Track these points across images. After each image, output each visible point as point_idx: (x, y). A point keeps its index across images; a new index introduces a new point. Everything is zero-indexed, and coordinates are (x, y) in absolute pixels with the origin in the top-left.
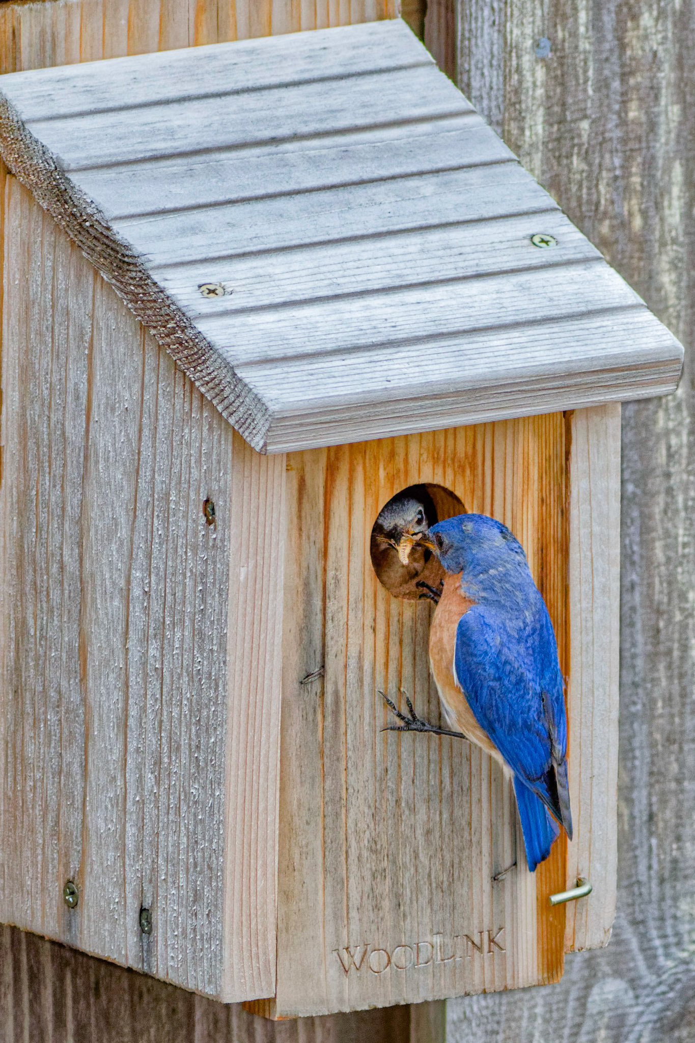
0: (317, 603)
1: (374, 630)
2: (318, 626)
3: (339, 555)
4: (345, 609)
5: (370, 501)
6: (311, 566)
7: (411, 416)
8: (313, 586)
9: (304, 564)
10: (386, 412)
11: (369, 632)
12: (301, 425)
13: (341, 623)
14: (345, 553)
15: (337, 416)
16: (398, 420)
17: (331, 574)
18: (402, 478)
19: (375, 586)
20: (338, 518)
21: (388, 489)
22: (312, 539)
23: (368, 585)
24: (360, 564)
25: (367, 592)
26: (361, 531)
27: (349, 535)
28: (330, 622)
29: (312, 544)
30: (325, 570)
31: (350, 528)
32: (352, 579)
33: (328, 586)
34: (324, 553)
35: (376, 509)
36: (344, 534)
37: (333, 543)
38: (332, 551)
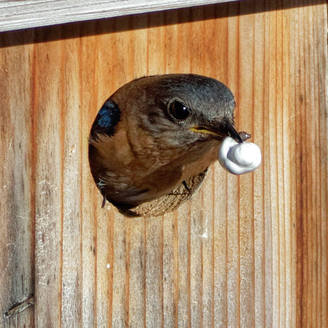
0: (24, 217)
1: (95, 252)
2: (27, 245)
3: (50, 160)
4: (58, 225)
5: (88, 95)
6: (17, 174)
8: (18, 198)
11: (87, 254)
13: (54, 243)
14: (58, 159)
17: (41, 183)
18: (127, 70)
19: (95, 199)
20: (48, 117)
21: (107, 83)
22: (17, 142)
23: (86, 198)
24: (77, 172)
25: (85, 206)
26: (77, 132)
27: (62, 137)
28: (40, 241)
29: (17, 147)
30: (33, 179)
31: (63, 129)
32: (67, 190)
33: (38, 198)
34: (33, 159)
35: (95, 106)
36: (56, 137)
37: (42, 146)
38: (41, 156)
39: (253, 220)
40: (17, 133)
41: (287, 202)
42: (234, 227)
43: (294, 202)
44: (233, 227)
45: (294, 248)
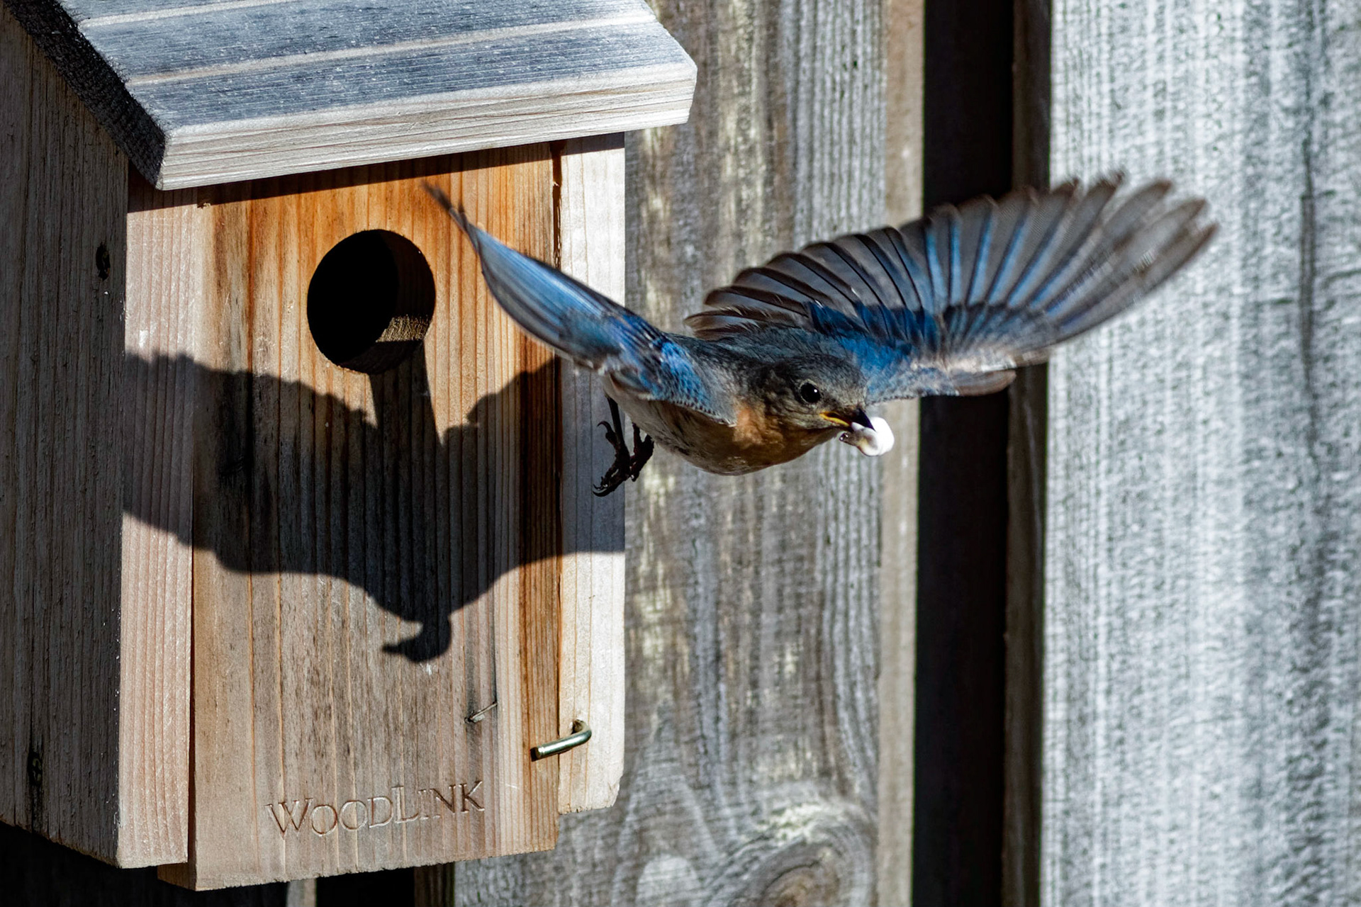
1: (313, 410)
2: (243, 404)
3: (268, 316)
5: (306, 248)
6: (233, 330)
7: (348, 145)
8: (235, 354)
9: (224, 329)
10: (315, 139)
11: (306, 413)
12: (206, 154)
13: (272, 401)
14: (276, 315)
15: (253, 144)
16: (332, 149)
17: (258, 339)
18: (346, 223)
19: (314, 356)
20: (266, 272)
21: (328, 237)
22: (234, 297)
23: (305, 354)
24: (295, 328)
25: (303, 363)
26: (295, 287)
27: (280, 293)
28: (257, 399)
29: (233, 302)
30: (250, 336)
31: (281, 284)
32: (285, 347)
33: (255, 355)
34: (250, 315)
35: (314, 261)
36: (274, 291)
37: (260, 302)
38: (259, 312)
39: (476, 378)
40: (234, 288)
41: (511, 360)
42: (457, 385)
43: (518, 359)
44: (455, 385)
45: (518, 407)
